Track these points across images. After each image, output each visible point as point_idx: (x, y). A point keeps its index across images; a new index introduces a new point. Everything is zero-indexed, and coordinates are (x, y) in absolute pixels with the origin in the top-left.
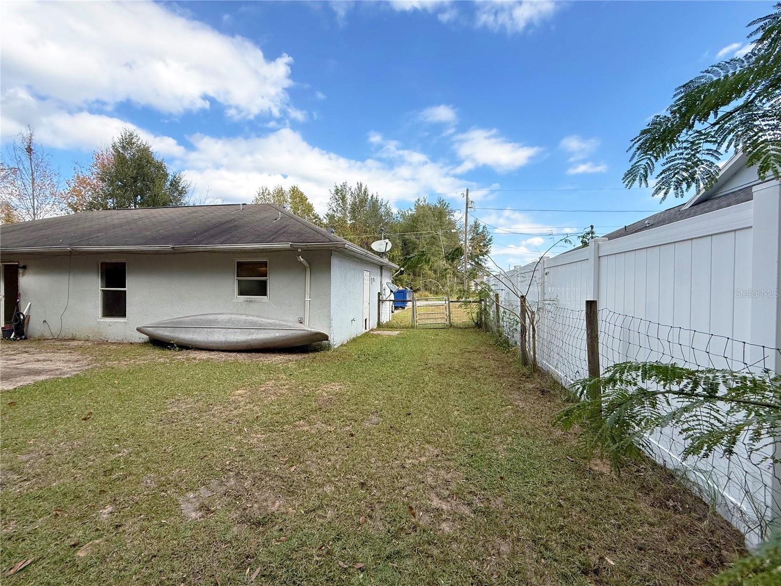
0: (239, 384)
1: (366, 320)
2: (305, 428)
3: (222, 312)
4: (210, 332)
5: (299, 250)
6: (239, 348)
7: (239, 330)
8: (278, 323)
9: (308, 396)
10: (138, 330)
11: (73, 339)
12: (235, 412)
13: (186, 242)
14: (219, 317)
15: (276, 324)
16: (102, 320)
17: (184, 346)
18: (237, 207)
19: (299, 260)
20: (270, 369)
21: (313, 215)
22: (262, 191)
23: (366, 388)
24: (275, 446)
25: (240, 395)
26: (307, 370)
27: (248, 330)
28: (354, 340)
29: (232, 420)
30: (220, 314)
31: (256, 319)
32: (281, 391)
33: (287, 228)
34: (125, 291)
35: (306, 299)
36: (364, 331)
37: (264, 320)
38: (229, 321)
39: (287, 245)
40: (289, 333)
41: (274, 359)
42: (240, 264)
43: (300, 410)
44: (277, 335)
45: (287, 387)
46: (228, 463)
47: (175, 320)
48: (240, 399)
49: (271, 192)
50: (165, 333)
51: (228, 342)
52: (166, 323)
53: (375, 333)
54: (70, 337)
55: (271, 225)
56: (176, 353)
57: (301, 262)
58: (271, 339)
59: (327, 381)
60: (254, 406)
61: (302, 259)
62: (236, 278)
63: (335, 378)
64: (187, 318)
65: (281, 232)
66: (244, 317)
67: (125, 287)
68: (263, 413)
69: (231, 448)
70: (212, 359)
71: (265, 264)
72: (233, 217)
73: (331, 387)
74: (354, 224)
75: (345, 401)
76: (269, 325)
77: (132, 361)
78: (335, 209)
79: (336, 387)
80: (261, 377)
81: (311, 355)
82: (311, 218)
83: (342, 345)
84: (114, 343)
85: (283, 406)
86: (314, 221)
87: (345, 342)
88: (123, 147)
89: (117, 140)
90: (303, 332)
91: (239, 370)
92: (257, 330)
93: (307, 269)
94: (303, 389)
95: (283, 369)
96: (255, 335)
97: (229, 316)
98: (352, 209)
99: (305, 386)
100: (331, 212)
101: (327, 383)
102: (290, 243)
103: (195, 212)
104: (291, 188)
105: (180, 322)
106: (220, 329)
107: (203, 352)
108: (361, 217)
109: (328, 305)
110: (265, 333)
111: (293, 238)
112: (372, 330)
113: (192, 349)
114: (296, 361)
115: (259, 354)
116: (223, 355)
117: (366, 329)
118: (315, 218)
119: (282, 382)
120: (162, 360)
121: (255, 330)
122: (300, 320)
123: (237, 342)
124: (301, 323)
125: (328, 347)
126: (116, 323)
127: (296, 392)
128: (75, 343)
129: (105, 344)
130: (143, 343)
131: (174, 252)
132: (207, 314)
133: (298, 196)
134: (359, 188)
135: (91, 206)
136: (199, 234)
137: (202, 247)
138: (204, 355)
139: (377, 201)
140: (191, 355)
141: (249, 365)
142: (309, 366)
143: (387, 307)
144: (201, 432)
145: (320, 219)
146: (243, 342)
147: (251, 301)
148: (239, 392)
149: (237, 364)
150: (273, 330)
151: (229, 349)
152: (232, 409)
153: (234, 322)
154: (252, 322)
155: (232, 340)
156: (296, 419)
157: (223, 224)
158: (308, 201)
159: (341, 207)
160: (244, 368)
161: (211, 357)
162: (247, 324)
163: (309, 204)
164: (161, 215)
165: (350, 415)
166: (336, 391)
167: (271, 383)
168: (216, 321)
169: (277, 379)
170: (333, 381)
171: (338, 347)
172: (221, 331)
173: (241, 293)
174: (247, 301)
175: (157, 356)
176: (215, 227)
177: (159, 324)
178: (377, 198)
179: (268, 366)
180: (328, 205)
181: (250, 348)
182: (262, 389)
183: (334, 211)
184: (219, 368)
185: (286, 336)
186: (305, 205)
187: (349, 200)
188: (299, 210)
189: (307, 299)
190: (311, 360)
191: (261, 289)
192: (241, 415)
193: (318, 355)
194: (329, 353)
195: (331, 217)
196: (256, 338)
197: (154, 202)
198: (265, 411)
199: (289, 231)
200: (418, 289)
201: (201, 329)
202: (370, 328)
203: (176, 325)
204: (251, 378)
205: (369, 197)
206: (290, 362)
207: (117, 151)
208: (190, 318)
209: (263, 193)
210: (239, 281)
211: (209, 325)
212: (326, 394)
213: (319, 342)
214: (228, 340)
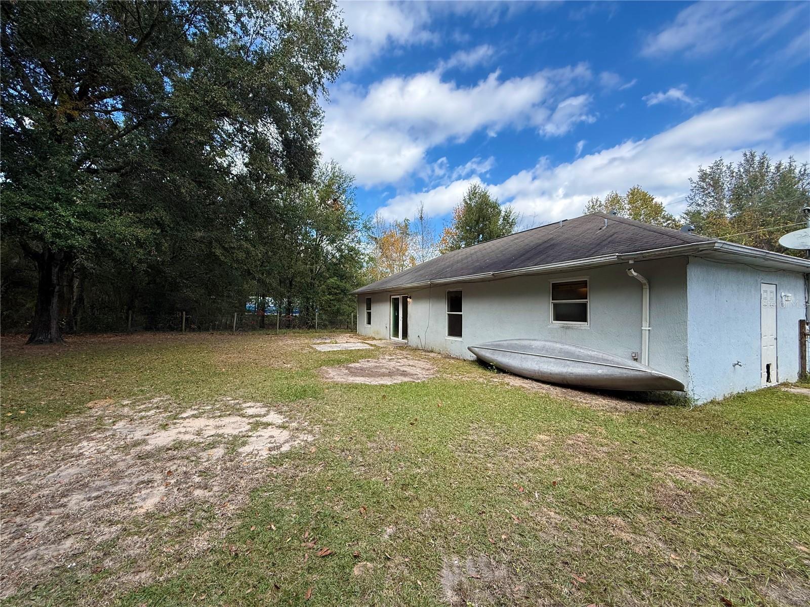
0: (544, 426)
1: (768, 367)
2: (625, 536)
3: (537, 338)
4: (525, 359)
5: (631, 262)
6: (553, 380)
7: (554, 360)
8: (601, 357)
9: (639, 476)
10: (469, 349)
11: (432, 351)
12: (530, 464)
13: (505, 268)
14: (533, 342)
15: (598, 358)
16: (448, 338)
17: (502, 370)
18: (556, 226)
19: (631, 275)
20: (585, 416)
21: (664, 218)
22: (591, 204)
23: (769, 502)
24: (569, 545)
25: (541, 441)
26: (641, 430)
27: (563, 361)
28: (740, 398)
29: (524, 474)
30: (535, 340)
31: (572, 349)
32: (595, 453)
33: (615, 236)
34: (461, 315)
35: (643, 328)
36: (764, 384)
37: (582, 351)
38: (543, 348)
39: (611, 258)
40: (617, 372)
41: (594, 402)
42: (555, 287)
43: (621, 497)
44: (600, 371)
45: (605, 449)
46: (503, 537)
47: (495, 343)
48: (540, 447)
49: (603, 203)
50: (487, 354)
51: (541, 372)
52: (487, 345)
53: (793, 390)
54: (430, 349)
55: (594, 237)
56: (493, 375)
57: (633, 277)
58: (591, 375)
59: (677, 460)
60: (554, 464)
61: (635, 274)
62: (551, 301)
63: (694, 460)
64: (505, 342)
65: (607, 242)
66: (558, 346)
67: (461, 312)
68: (564, 480)
69: (513, 516)
70: (524, 388)
71: (584, 284)
72: (552, 236)
73: (684, 474)
74: (740, 216)
75: (714, 515)
76: (589, 358)
77: (460, 377)
78: (700, 202)
79: (696, 478)
80: (572, 424)
81: (653, 408)
82: (659, 221)
83: (712, 402)
84: (453, 358)
85: (594, 480)
86: (665, 224)
87: (720, 398)
88: (470, 199)
89: (466, 194)
90: (637, 373)
91: (548, 408)
92: (573, 362)
93: (644, 287)
94: (630, 461)
95: (604, 421)
96: (571, 368)
97: (543, 343)
98: (733, 195)
99: (636, 457)
100: (693, 208)
101: (676, 463)
102: (617, 254)
103: (517, 239)
104: (630, 191)
105: (499, 345)
106: (534, 357)
107: (518, 378)
108: (753, 204)
109: (682, 337)
110: (583, 367)
111: (621, 248)
112: (785, 384)
113: (507, 373)
114: (625, 412)
115: (576, 392)
116: (535, 384)
117: (768, 379)
118: (667, 220)
119: (600, 439)
120: (481, 380)
121: (571, 362)
122: (634, 355)
123: (551, 374)
124: (636, 360)
125: (684, 402)
126: (456, 341)
127: (618, 462)
128: (432, 355)
129: (448, 358)
130: (472, 361)
131: (495, 279)
132: (523, 339)
133: (640, 198)
134: (748, 161)
135: (452, 249)
136: (516, 259)
137: (517, 271)
138: (517, 382)
139: (791, 171)
140: (506, 379)
141: (561, 404)
142: (645, 425)
144: (488, 476)
145: (674, 220)
146: (556, 374)
147: (568, 328)
148: (542, 437)
149: (547, 399)
150: (594, 365)
151: (542, 379)
152: (528, 458)
153: (549, 350)
154: (567, 352)
155: (545, 370)
156: (611, 510)
157: (540, 245)
158: (654, 201)
159: (713, 196)
160: (554, 406)
161: (524, 385)
162: (563, 354)
163: (656, 204)
164: (490, 247)
165: (726, 550)
166: (694, 485)
167: (584, 436)
168: (529, 347)
169: (593, 434)
170: (689, 462)
171: (705, 405)
172: (533, 359)
173: (558, 317)
174: (563, 327)
175: (479, 375)
176: (532, 249)
177: (483, 345)
178: (790, 166)
179: (584, 411)
180: (688, 199)
181: (565, 382)
182: (570, 442)
183: (699, 205)
184: (527, 400)
185: (611, 375)
186: (651, 207)
187: (727, 184)
188: (641, 215)
189: (646, 327)
190: (650, 417)
191: (581, 315)
192: (535, 471)
193: (665, 411)
194: (685, 411)
195: (694, 216)
196: (573, 371)
197: (490, 237)
198: (566, 477)
199: (617, 240)
201: (516, 354)
202: (780, 381)
203: (496, 348)
204: (559, 422)
205: (772, 169)
206: (616, 412)
207: (466, 203)
208: (508, 342)
209: (593, 206)
210: (555, 305)
211: (523, 350)
212: (671, 484)
213: (667, 392)
214: (541, 370)
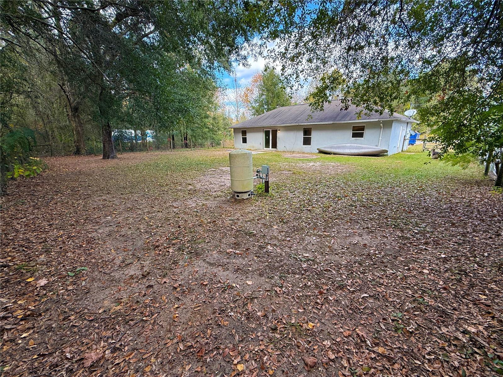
1: (398, 148)
3: (347, 143)
4: (344, 150)
5: (381, 122)
7: (355, 149)
10: (318, 149)
11: (294, 152)
16: (303, 146)
17: (335, 154)
27: (358, 149)
31: (360, 145)
34: (311, 137)
35: (380, 139)
37: (363, 146)
42: (354, 127)
52: (327, 147)
53: (402, 153)
57: (380, 126)
62: (352, 132)
71: (364, 127)
87: (394, 154)
93: (382, 128)
96: (361, 150)
97: (350, 144)
102: (378, 119)
106: (347, 148)
109: (389, 140)
110: (364, 150)
113: (338, 154)
117: (398, 151)
122: (376, 146)
126: (308, 147)
130: (317, 152)
132: (342, 144)
143: (407, 142)
150: (367, 149)
168: (345, 146)
171: (390, 156)
174: (355, 139)
177: (323, 148)
181: (358, 155)
185: (372, 151)
191: (361, 135)
194: (387, 157)
200: (424, 132)
201: (341, 149)
208: (336, 145)
214: (351, 152)
